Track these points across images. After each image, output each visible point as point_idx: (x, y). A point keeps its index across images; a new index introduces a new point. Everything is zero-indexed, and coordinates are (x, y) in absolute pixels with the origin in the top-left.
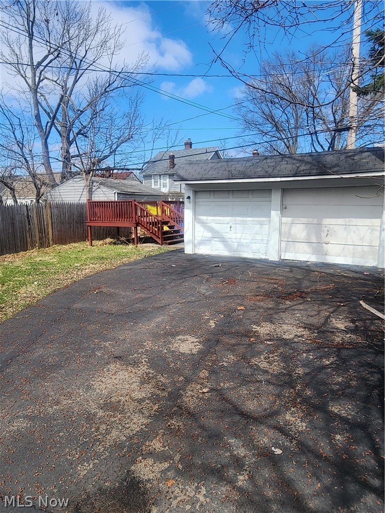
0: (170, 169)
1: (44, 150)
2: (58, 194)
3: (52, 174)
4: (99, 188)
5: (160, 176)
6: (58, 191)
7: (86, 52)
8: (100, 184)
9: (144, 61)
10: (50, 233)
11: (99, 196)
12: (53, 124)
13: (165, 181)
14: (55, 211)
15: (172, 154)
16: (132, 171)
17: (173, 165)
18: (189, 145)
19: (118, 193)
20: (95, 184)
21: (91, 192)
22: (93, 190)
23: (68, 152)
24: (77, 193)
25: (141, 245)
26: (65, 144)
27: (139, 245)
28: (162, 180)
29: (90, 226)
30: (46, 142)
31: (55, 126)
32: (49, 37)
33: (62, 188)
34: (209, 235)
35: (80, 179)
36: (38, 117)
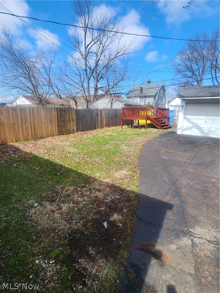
0: (140, 94)
1: (88, 85)
2: (96, 105)
3: (90, 96)
4: (116, 102)
5: (135, 97)
6: (96, 103)
7: (108, 39)
8: (116, 100)
9: (134, 41)
10: (104, 122)
11: (116, 106)
12: (92, 75)
13: (137, 100)
14: (107, 112)
15: (141, 86)
16: (121, 95)
17: (142, 92)
18: (149, 82)
19: (125, 105)
20: (114, 100)
21: (112, 104)
22: (113, 103)
23: (97, 86)
24: (105, 104)
25: (149, 129)
26: (96, 82)
27: (148, 129)
28: (136, 99)
29: (122, 119)
30: (89, 82)
31: (93, 76)
32: (93, 32)
33: (98, 102)
34: (191, 125)
35: (107, 98)
36: (86, 70)
